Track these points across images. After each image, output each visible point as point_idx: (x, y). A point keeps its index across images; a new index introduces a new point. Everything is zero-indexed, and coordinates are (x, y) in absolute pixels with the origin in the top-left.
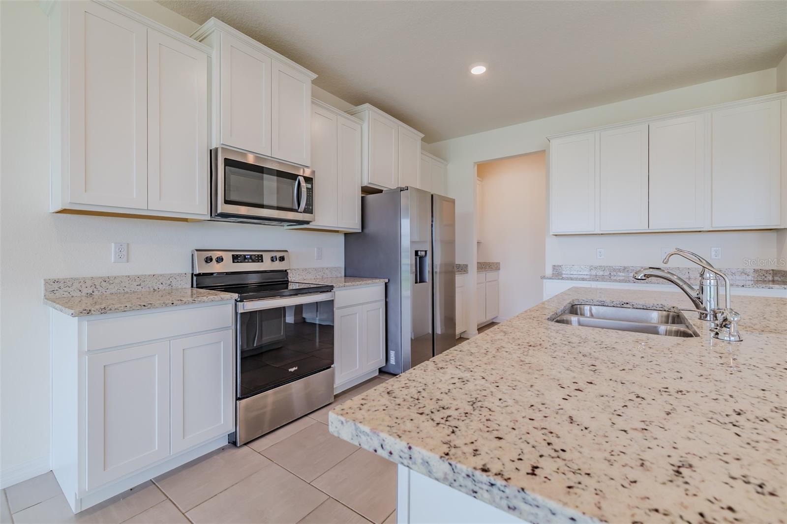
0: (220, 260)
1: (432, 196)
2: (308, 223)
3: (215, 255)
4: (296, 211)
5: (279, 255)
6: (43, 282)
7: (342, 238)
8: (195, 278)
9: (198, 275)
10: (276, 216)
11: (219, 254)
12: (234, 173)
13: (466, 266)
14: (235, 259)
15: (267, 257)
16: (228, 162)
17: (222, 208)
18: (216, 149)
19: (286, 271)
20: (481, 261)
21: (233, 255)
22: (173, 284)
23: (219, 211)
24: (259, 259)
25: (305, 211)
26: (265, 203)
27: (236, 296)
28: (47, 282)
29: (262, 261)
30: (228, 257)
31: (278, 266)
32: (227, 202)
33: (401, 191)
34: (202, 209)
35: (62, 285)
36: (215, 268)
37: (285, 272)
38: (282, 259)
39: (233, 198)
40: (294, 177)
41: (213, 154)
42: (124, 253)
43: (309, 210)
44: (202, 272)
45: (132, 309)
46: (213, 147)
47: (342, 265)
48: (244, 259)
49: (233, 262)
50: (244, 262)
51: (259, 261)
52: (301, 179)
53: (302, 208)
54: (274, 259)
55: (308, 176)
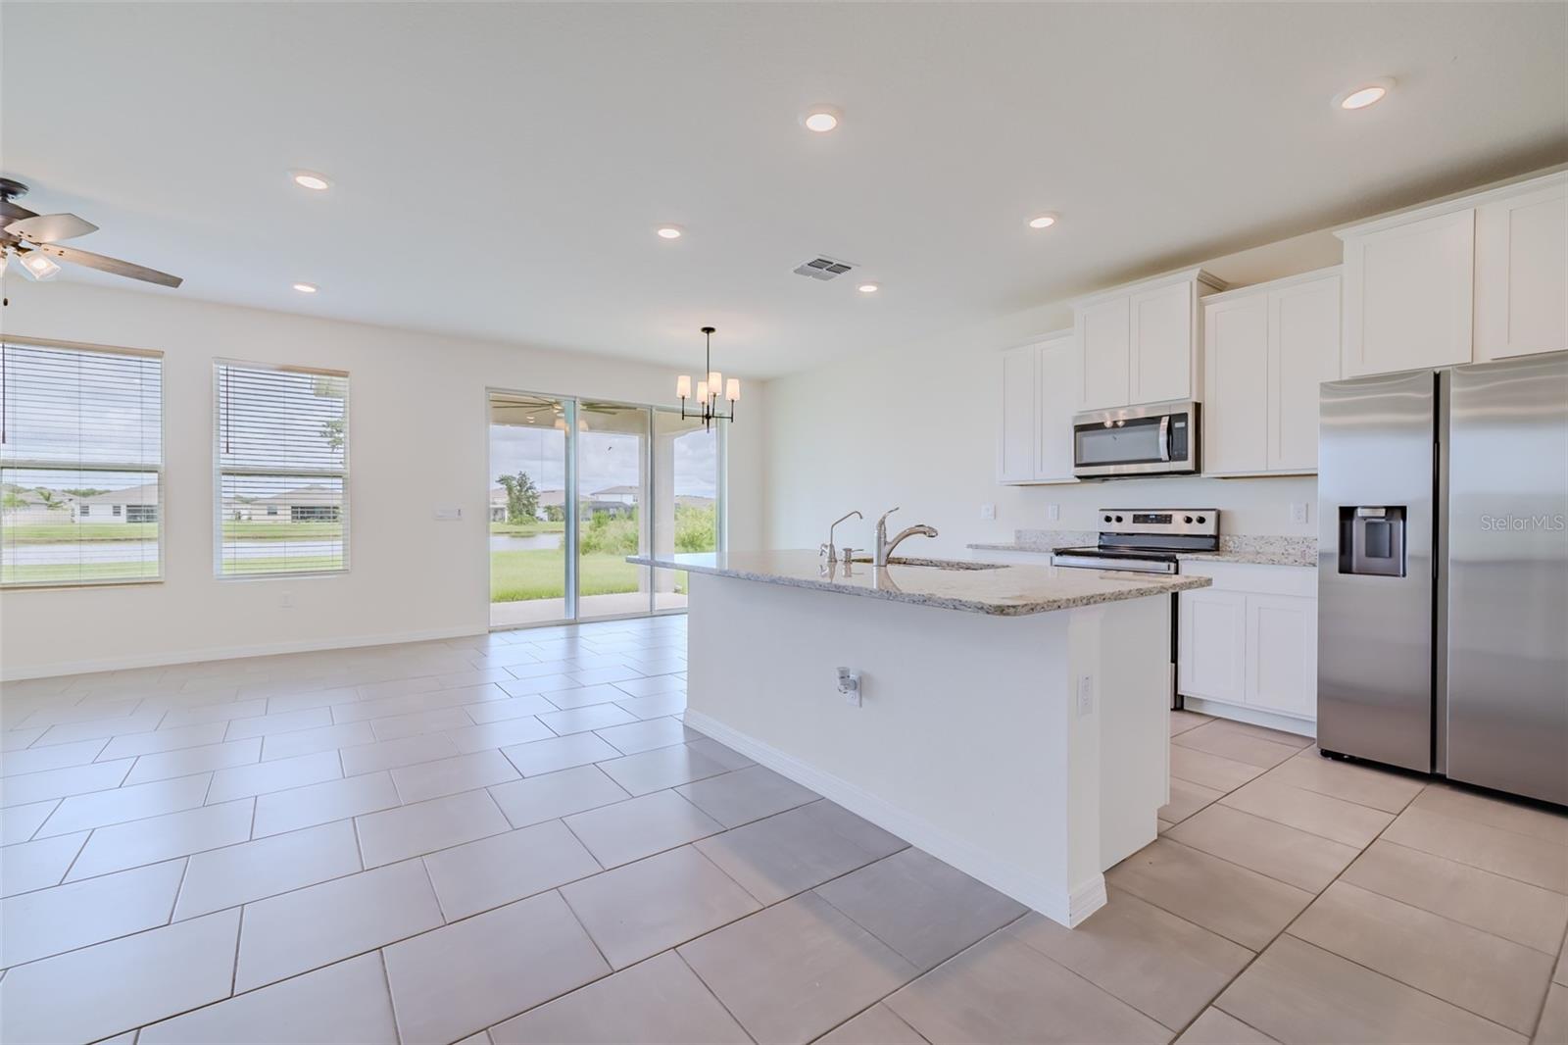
0: (1120, 519)
4: (1162, 461)
5: (1194, 515)
8: (1101, 537)
11: (1124, 514)
12: (1085, 436)
14: (1137, 519)
15: (1178, 518)
16: (1078, 429)
21: (1135, 515)
24: (1167, 519)
25: (1172, 458)
28: (1016, 532)
29: (1169, 522)
30: (1128, 517)
32: (1078, 465)
35: (1021, 534)
38: (1202, 521)
39: (1085, 460)
40: (1158, 420)
43: (1181, 454)
48: (1147, 519)
49: (1134, 522)
50: (1146, 522)
51: (1165, 523)
52: (1165, 420)
53: (1166, 456)
54: (1188, 520)
55: (1179, 411)
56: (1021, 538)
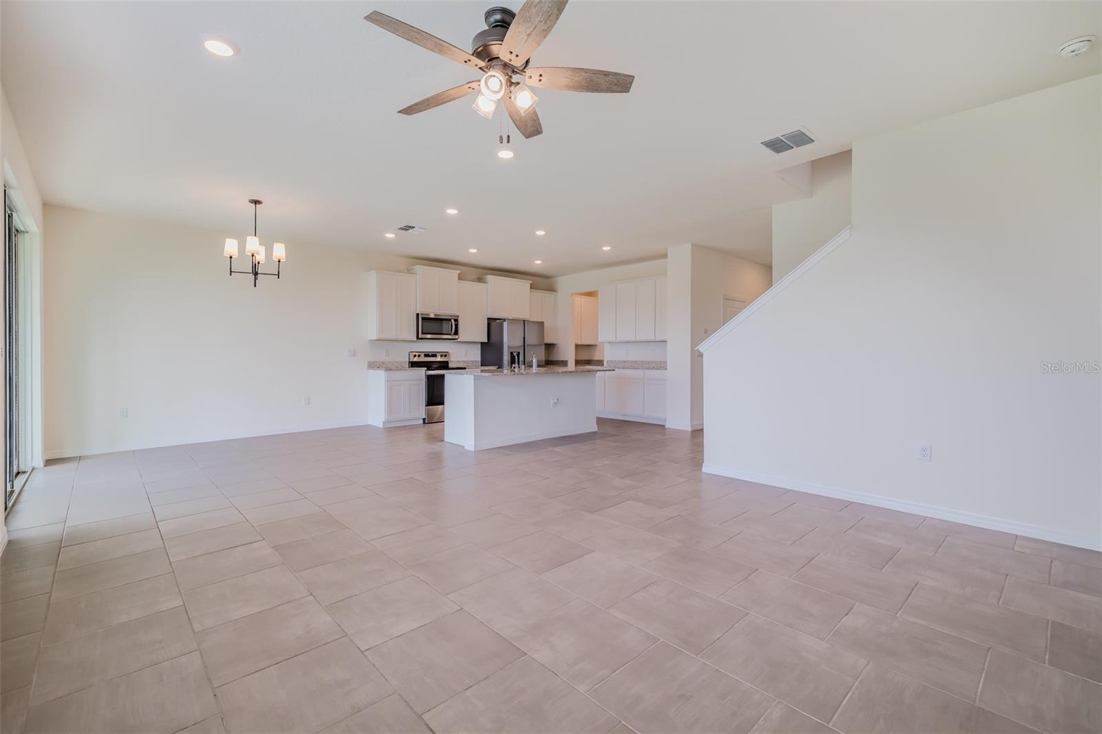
0: (419, 356)
1: (524, 321)
2: (457, 339)
3: (417, 354)
4: (450, 334)
5: (444, 354)
6: (367, 363)
7: (479, 346)
8: (410, 363)
9: (412, 362)
10: (442, 338)
11: (419, 354)
13: (567, 362)
14: (426, 356)
15: (439, 355)
16: (423, 319)
17: (421, 335)
20: (578, 359)
21: (424, 354)
22: (402, 365)
23: (419, 337)
24: (435, 356)
26: (444, 332)
27: (425, 369)
29: (437, 357)
30: (422, 355)
31: (443, 359)
32: (423, 333)
33: (504, 321)
34: (413, 336)
35: (371, 363)
36: (416, 359)
37: (447, 362)
38: (445, 356)
39: (425, 331)
40: (450, 320)
41: (418, 315)
43: (456, 333)
45: (395, 370)
46: (418, 313)
47: (480, 359)
48: (428, 356)
49: (424, 357)
52: (453, 321)
53: (453, 333)
54: (442, 356)
55: (456, 318)
56: (372, 365)
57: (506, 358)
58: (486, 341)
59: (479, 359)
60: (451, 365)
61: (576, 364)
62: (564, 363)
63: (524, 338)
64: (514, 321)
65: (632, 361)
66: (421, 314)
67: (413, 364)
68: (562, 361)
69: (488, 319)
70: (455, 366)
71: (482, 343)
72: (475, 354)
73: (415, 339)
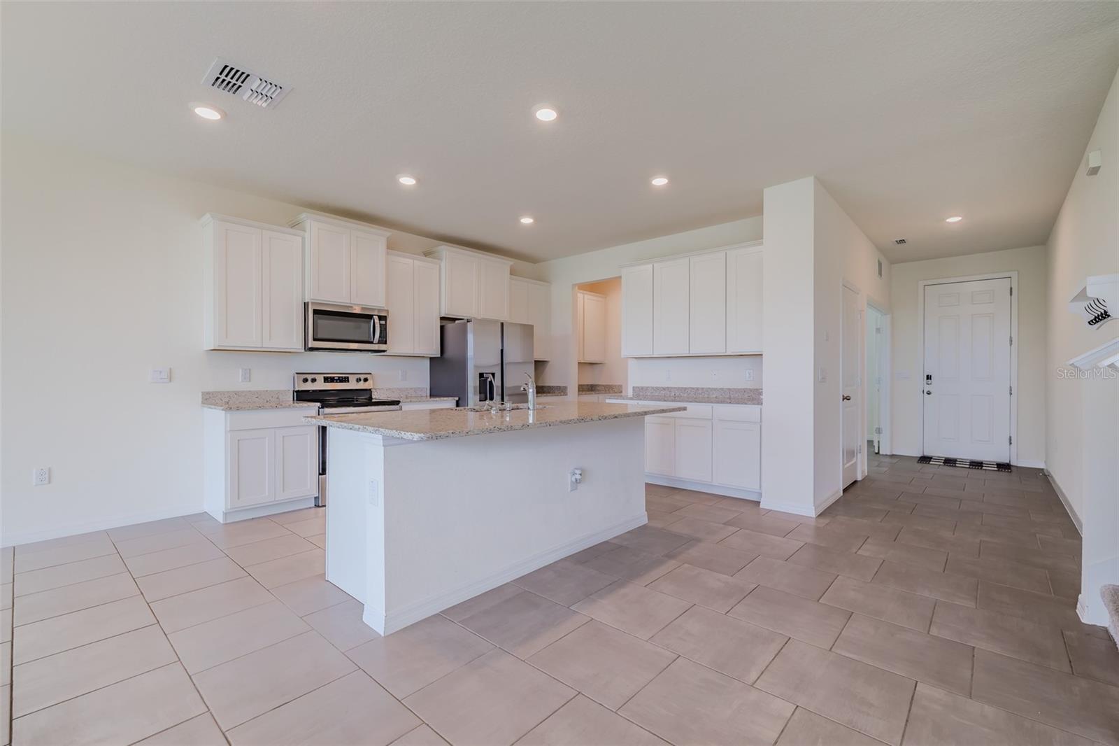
0: (314, 380)
1: (502, 324)
2: (384, 351)
3: (310, 377)
4: (372, 343)
5: (362, 377)
6: (200, 394)
8: (295, 394)
9: (297, 392)
10: (356, 348)
11: (313, 376)
12: (320, 319)
13: (565, 388)
14: (326, 380)
15: (352, 379)
16: (316, 312)
17: (312, 344)
18: (308, 303)
19: (370, 390)
20: (582, 383)
21: (324, 377)
22: (280, 397)
23: (310, 346)
24: (346, 380)
25: (379, 342)
27: (318, 404)
28: (203, 393)
29: (348, 382)
30: (320, 379)
31: (361, 386)
32: (314, 340)
33: (468, 322)
34: (298, 344)
35: (211, 395)
36: (309, 386)
38: (366, 380)
39: (319, 336)
40: (370, 317)
41: (306, 305)
42: (248, 376)
43: (383, 340)
44: (300, 389)
45: (252, 409)
46: (306, 301)
47: (428, 386)
48: (332, 380)
49: (325, 382)
50: (333, 382)
51: (345, 382)
52: (376, 318)
53: (376, 340)
54: (358, 380)
55: (383, 314)
56: (210, 399)
57: (472, 382)
58: (439, 356)
59: (426, 384)
60: (376, 396)
61: (579, 391)
62: (560, 391)
63: (502, 351)
64: (485, 322)
65: (678, 389)
66: (312, 303)
67: (302, 396)
68: (559, 388)
69: (442, 319)
70: (383, 397)
71: (431, 359)
72: (421, 377)
73: (303, 350)
